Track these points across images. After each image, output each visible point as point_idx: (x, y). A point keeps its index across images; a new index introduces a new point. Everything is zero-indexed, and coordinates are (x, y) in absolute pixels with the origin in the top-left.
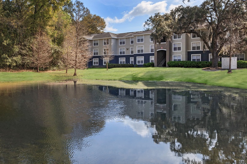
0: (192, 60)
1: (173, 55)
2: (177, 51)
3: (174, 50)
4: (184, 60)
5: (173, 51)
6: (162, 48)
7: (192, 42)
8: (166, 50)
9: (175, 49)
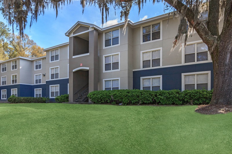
0: (142, 89)
1: (104, 80)
2: (112, 71)
3: (106, 70)
4: (126, 87)
5: (104, 71)
6: (81, 65)
7: (141, 52)
8: (88, 68)
9: (108, 67)
